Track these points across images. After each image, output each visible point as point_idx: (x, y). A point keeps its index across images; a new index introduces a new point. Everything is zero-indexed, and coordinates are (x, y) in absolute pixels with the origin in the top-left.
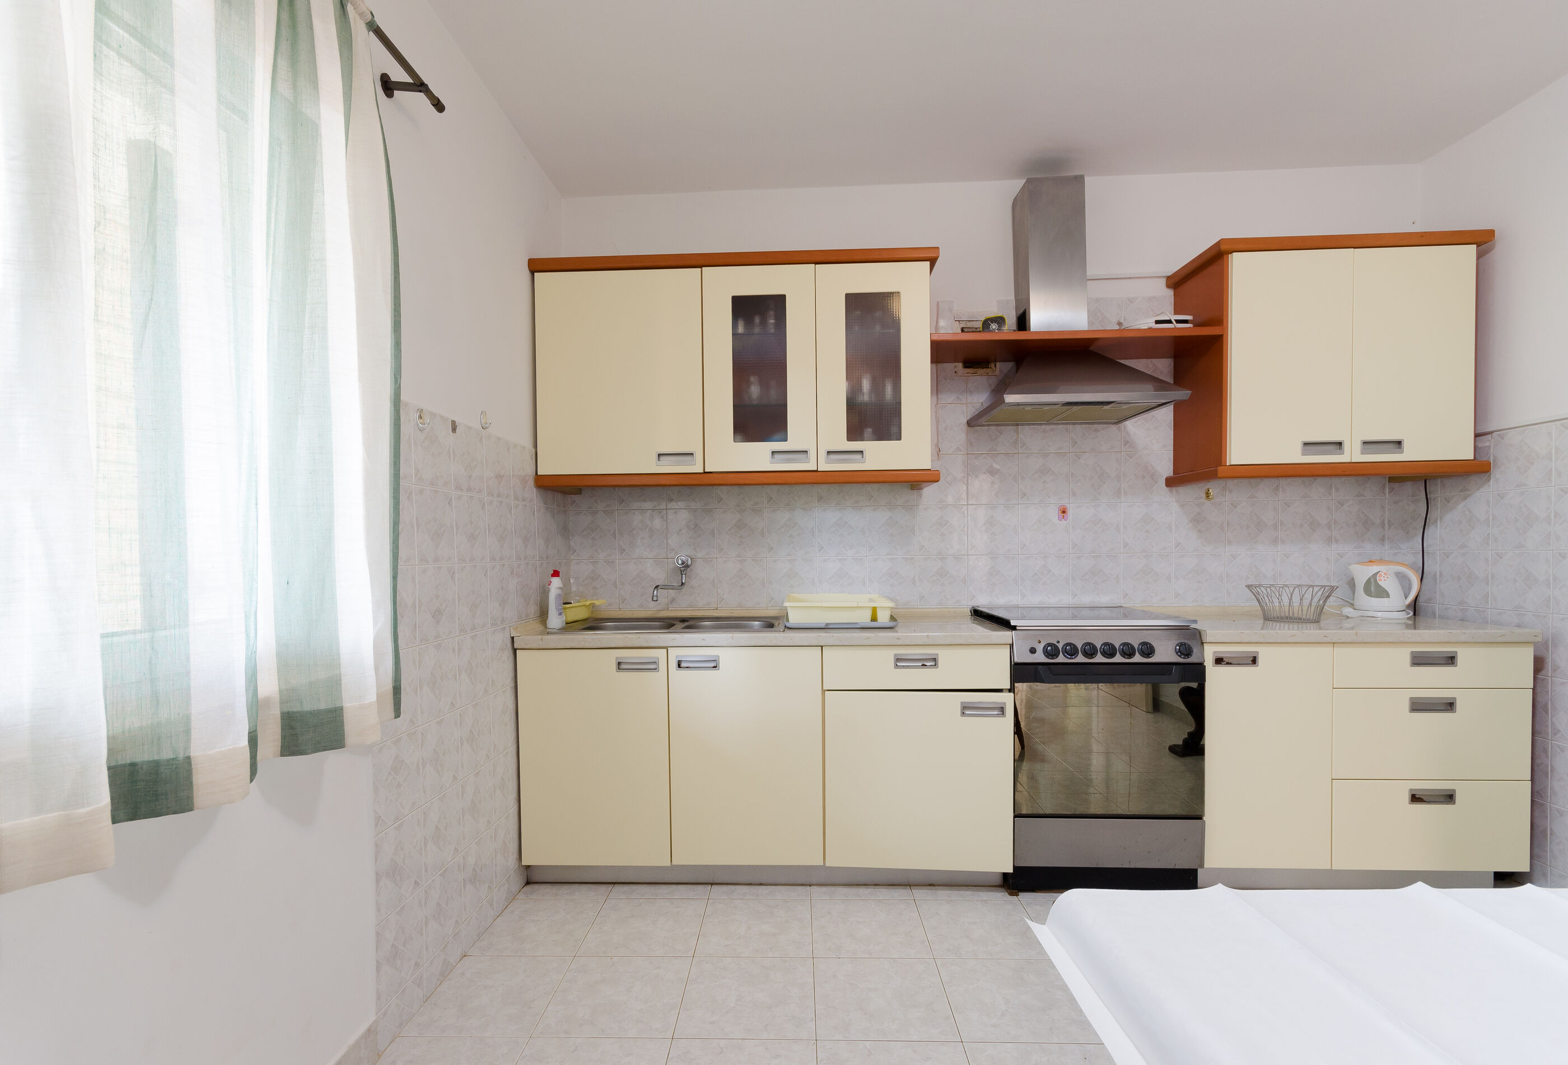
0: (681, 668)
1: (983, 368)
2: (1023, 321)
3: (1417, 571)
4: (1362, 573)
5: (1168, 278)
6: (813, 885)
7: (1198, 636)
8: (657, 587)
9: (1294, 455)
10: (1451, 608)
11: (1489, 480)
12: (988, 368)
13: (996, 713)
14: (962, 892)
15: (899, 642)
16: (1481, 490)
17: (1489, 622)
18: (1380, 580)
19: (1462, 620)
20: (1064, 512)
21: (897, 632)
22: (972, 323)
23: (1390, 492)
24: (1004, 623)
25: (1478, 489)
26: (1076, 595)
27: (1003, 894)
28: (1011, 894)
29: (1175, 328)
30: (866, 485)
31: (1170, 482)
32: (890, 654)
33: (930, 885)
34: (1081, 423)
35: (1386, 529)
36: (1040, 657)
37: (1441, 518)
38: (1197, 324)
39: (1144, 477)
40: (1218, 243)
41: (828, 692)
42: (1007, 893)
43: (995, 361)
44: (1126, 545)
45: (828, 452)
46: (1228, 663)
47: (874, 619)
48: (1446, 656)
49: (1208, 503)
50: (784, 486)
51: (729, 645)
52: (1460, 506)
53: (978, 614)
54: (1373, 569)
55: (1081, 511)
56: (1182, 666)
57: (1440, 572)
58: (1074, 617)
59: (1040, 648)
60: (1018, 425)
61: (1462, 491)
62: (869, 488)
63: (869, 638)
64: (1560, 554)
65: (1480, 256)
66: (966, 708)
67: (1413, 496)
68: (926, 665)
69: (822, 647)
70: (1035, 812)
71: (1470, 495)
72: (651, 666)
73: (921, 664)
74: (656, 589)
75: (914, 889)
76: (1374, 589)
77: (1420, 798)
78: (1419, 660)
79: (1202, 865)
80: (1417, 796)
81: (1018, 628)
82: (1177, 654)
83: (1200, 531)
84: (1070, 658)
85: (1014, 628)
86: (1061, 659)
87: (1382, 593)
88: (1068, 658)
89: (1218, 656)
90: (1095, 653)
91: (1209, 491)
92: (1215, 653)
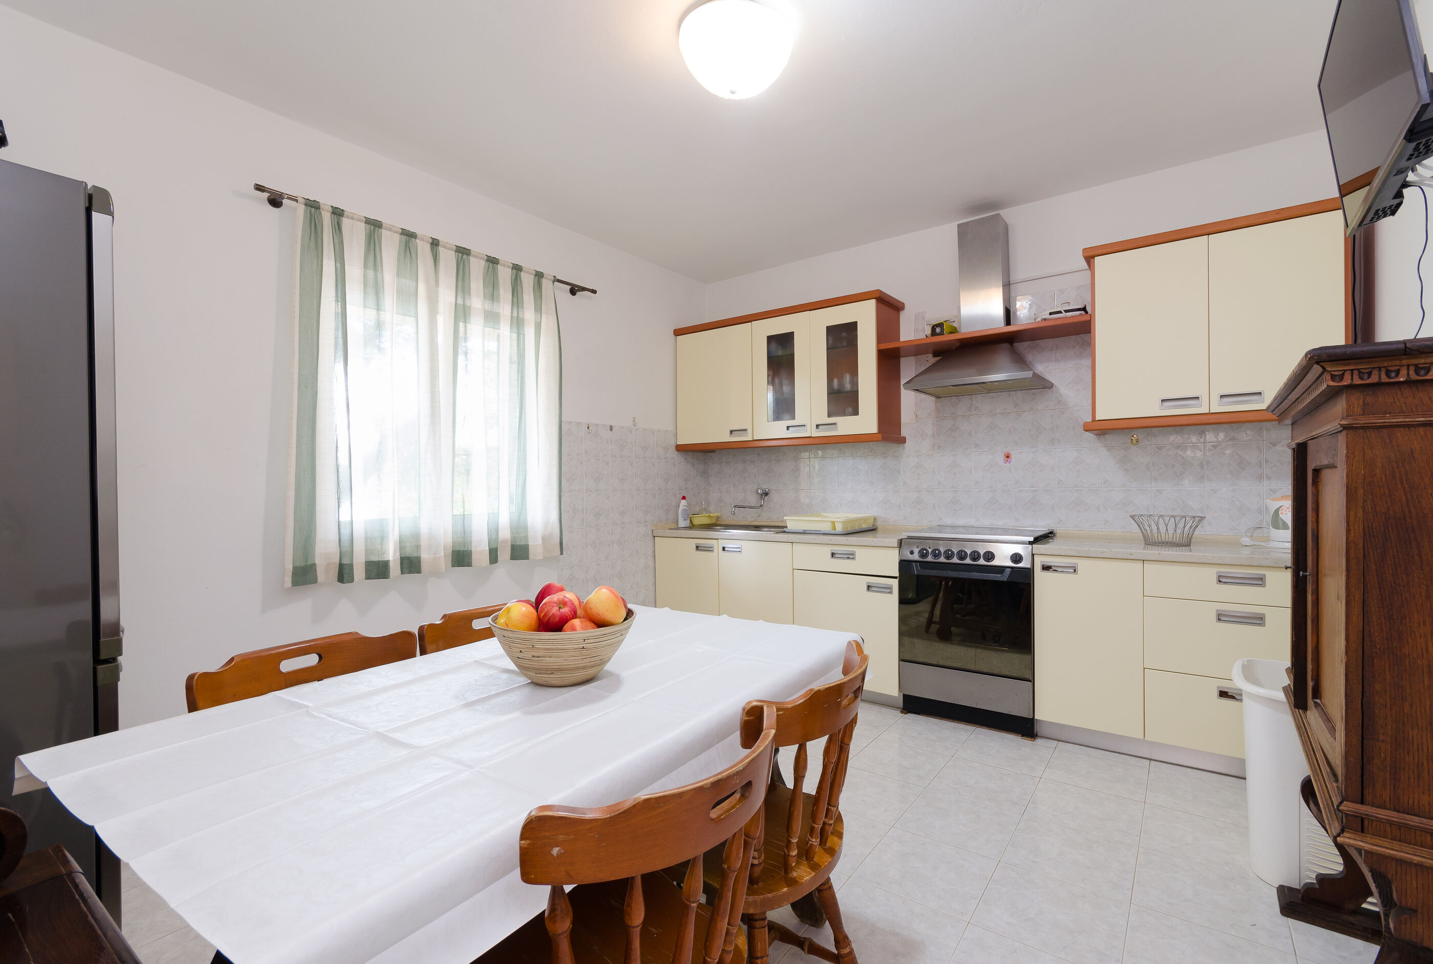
0: (724, 550)
13: (888, 592)
15: (832, 542)
20: (1008, 457)
28: (903, 713)
36: (917, 557)
41: (796, 570)
47: (833, 529)
55: (1024, 456)
59: (917, 551)
63: (817, 539)
66: (868, 588)
69: (792, 543)
72: (709, 549)
77: (1232, 696)
78: (1226, 579)
80: (1229, 694)
82: (1011, 561)
83: (1126, 470)
86: (930, 559)
88: (934, 559)
89: (1047, 564)
90: (953, 556)
91: (1133, 437)
92: (1042, 562)
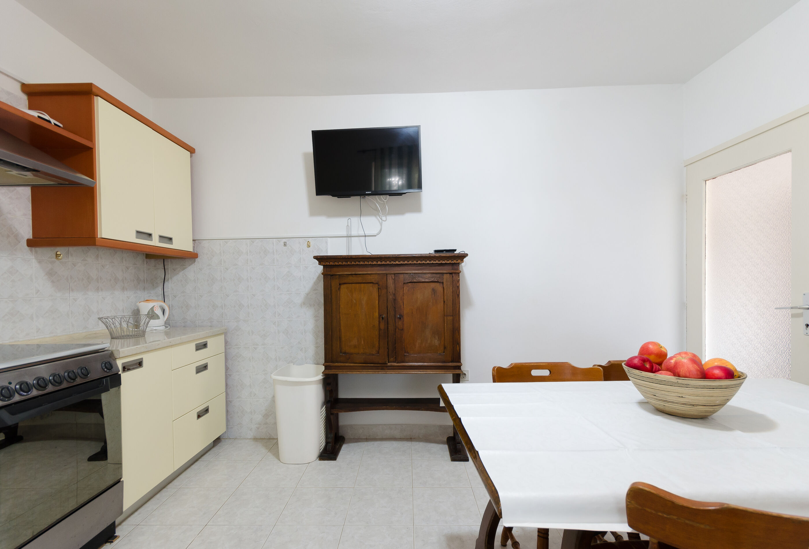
3: (164, 302)
4: (145, 308)
7: (111, 354)
10: (178, 322)
11: (195, 262)
16: (191, 266)
17: (198, 326)
18: (155, 310)
19: (184, 327)
23: (146, 264)
25: (189, 266)
31: (31, 243)
35: (146, 283)
37: (171, 278)
39: (10, 237)
40: (91, 85)
46: (129, 369)
48: (202, 344)
49: (57, 261)
52: (181, 273)
54: (150, 305)
56: (108, 378)
57: (172, 304)
61: (181, 266)
64: (226, 295)
65: (191, 157)
67: (157, 266)
71: (186, 268)
76: (154, 316)
79: (121, 513)
80: (199, 414)
82: (103, 371)
83: (53, 282)
84: (26, 396)
87: (156, 317)
89: (124, 365)
90: (46, 385)
91: (58, 253)
92: (123, 364)
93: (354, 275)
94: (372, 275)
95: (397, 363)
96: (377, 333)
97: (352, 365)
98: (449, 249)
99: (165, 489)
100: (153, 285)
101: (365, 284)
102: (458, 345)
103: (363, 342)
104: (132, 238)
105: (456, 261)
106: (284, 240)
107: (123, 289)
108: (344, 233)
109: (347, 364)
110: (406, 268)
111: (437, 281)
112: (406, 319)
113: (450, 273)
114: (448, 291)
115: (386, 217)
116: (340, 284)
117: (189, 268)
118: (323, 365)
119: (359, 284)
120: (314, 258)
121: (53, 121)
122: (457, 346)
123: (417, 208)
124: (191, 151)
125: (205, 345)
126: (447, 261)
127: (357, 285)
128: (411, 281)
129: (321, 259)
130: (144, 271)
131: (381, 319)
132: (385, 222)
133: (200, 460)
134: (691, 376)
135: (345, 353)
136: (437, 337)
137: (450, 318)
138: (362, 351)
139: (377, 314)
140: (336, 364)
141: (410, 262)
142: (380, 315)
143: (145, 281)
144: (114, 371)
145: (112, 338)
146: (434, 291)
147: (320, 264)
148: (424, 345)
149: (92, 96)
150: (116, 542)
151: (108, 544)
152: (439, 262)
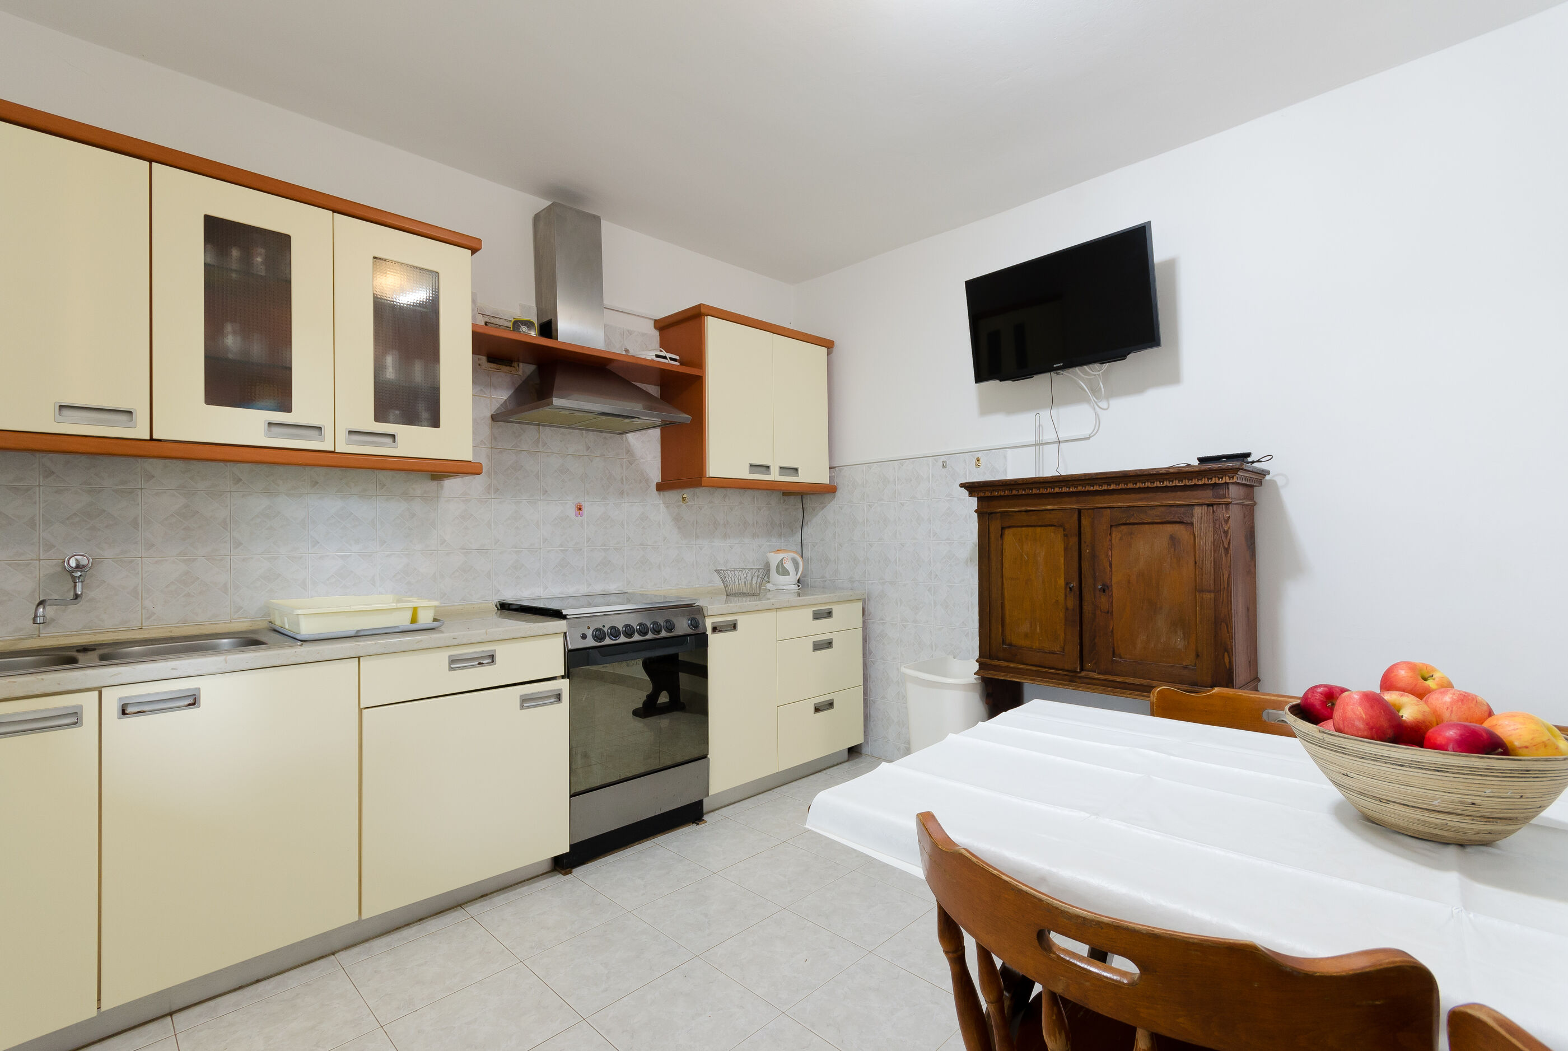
0: (127, 714)
1: (507, 366)
2: (548, 329)
3: (799, 554)
4: (774, 559)
5: (656, 322)
6: (338, 951)
7: (700, 611)
8: (41, 603)
9: (743, 473)
11: (835, 498)
12: (511, 366)
13: (553, 700)
14: (518, 890)
15: (456, 642)
16: (831, 503)
17: (838, 588)
18: (784, 563)
19: (824, 587)
20: (580, 508)
21: (442, 632)
22: (500, 320)
23: (783, 503)
24: (557, 614)
25: (829, 503)
26: (591, 585)
27: (558, 876)
28: (566, 874)
29: (669, 364)
30: (377, 472)
31: (660, 487)
32: (443, 657)
33: (482, 896)
34: (593, 431)
35: (783, 528)
36: (590, 642)
37: (810, 521)
38: (682, 363)
39: (641, 481)
40: (700, 306)
41: (366, 710)
42: (561, 875)
43: (518, 361)
44: (629, 539)
45: (349, 431)
46: (720, 631)
47: (414, 620)
48: (824, 612)
49: (684, 505)
50: (260, 465)
51: (220, 671)
52: (820, 514)
53: (505, 607)
54: (780, 556)
55: (593, 508)
56: (693, 637)
57: (810, 557)
58: (589, 605)
59: (589, 633)
60: (539, 425)
61: (821, 503)
62: (381, 475)
63: (421, 641)
64: (869, 544)
65: (829, 354)
66: (525, 701)
67: (795, 506)
68: (483, 663)
69: (359, 658)
70: (588, 788)
71: (825, 507)
73: (477, 663)
74: (41, 606)
75: (467, 907)
76: (782, 571)
77: (819, 709)
78: (817, 616)
79: (707, 795)
80: (817, 706)
81: (568, 617)
82: (690, 627)
83: (679, 528)
84: (614, 640)
85: (564, 617)
86: (608, 641)
87: (785, 572)
88: (613, 640)
89: (715, 625)
90: (633, 633)
91: (685, 496)
92: (712, 623)
93: (1024, 513)
94: (1053, 512)
95: (1099, 673)
96: (1062, 615)
97: (1020, 666)
98: (1232, 453)
99: (770, 791)
100: (792, 531)
101: (1043, 528)
102: (1226, 654)
103: (1038, 630)
104: (745, 474)
105: (1219, 480)
106: (943, 458)
107: (754, 536)
108: (1031, 439)
109: (1012, 665)
110: (1116, 497)
111: (1179, 520)
112: (1116, 592)
113: (1208, 505)
114: (1204, 540)
115: (1108, 401)
116: (1003, 529)
117: (829, 506)
118: (977, 661)
119: (1033, 528)
120: (961, 487)
121: (668, 355)
122: (1224, 655)
123: (1172, 377)
124: (829, 345)
125: (829, 614)
126: (1198, 480)
127: (1030, 529)
128: (1124, 522)
129: (972, 488)
130: (780, 512)
131: (1069, 589)
132: (1107, 411)
133: (824, 772)
134: (1346, 729)
135: (1010, 645)
136: (1180, 633)
137: (1210, 596)
138: (1037, 644)
139: (1062, 582)
140: (996, 662)
141: (1122, 486)
142: (1067, 584)
143: (781, 525)
144: (700, 630)
145: (728, 595)
146: (1173, 539)
147: (971, 495)
148: (1153, 646)
149: (703, 317)
150: (702, 826)
151: (694, 825)
152: (1181, 484)
